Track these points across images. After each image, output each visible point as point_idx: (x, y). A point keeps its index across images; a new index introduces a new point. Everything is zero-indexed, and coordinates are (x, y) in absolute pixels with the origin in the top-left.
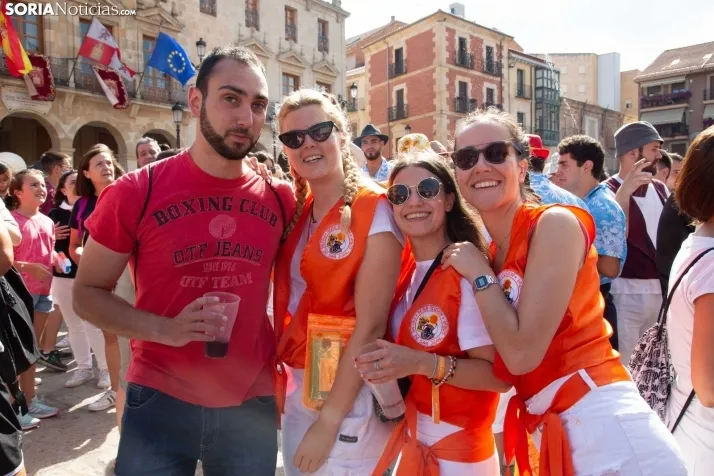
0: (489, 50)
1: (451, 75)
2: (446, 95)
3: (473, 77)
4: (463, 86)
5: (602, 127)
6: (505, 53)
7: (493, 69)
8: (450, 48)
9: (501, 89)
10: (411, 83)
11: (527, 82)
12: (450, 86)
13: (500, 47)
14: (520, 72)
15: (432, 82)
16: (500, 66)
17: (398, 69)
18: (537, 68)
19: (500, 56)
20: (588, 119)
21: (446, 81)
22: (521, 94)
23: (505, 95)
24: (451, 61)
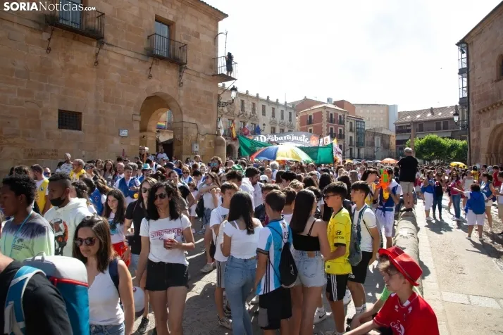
0: (340, 116)
1: (328, 126)
2: (326, 132)
3: (335, 126)
4: (332, 129)
5: (382, 140)
6: (345, 117)
7: (341, 123)
8: (328, 117)
9: (344, 129)
10: (315, 127)
11: (353, 126)
12: (327, 129)
13: (344, 115)
14: (351, 123)
15: (322, 128)
16: (344, 121)
17: (310, 122)
18: (357, 121)
19: (344, 118)
20: (376, 138)
21: (326, 128)
22: (351, 130)
23: (345, 131)
24: (328, 121)
